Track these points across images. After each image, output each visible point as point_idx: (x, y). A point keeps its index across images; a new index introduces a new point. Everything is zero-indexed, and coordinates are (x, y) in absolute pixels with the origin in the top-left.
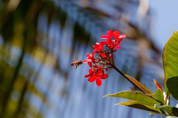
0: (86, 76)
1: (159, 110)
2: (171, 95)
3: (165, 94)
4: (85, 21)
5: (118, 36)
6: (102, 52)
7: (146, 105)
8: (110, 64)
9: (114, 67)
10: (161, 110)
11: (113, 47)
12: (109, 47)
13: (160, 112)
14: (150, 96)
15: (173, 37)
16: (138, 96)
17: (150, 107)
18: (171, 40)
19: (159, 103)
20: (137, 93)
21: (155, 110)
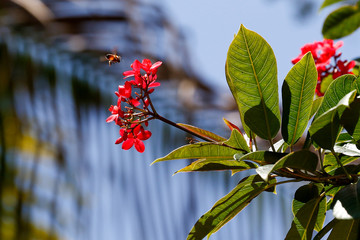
0: (117, 143)
1: (244, 165)
2: (256, 136)
3: (246, 138)
4: (86, 73)
5: (149, 67)
6: (131, 98)
7: (221, 162)
8: (149, 113)
9: (156, 116)
10: (247, 163)
11: (147, 86)
12: (141, 87)
13: (247, 165)
14: (224, 145)
15: (234, 44)
16: (205, 148)
17: (229, 163)
18: (231, 49)
19: (241, 152)
20: (201, 145)
21: (238, 164)
